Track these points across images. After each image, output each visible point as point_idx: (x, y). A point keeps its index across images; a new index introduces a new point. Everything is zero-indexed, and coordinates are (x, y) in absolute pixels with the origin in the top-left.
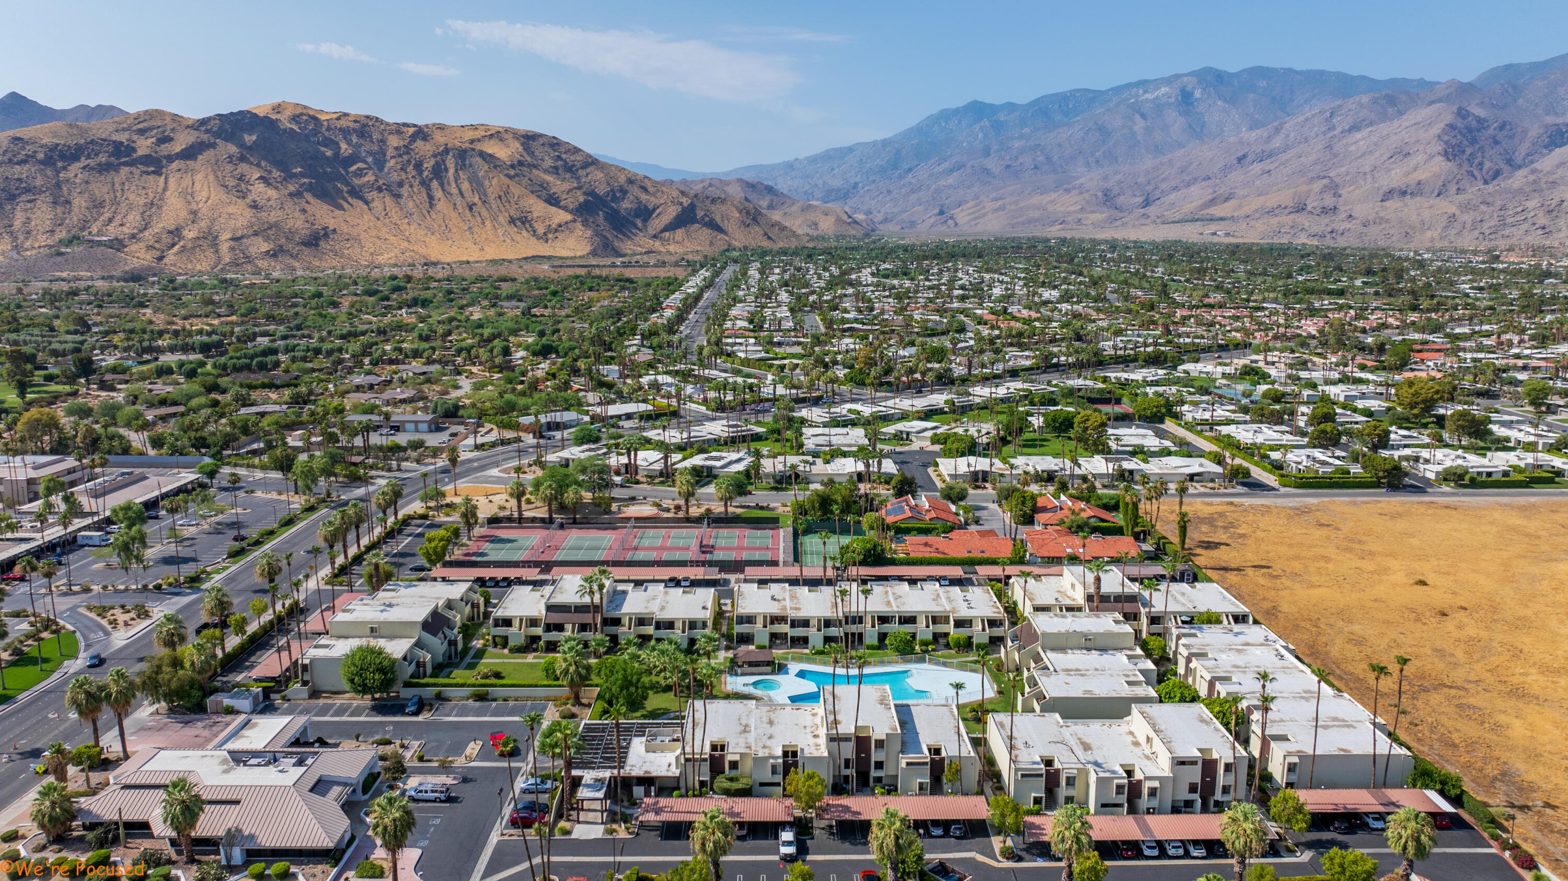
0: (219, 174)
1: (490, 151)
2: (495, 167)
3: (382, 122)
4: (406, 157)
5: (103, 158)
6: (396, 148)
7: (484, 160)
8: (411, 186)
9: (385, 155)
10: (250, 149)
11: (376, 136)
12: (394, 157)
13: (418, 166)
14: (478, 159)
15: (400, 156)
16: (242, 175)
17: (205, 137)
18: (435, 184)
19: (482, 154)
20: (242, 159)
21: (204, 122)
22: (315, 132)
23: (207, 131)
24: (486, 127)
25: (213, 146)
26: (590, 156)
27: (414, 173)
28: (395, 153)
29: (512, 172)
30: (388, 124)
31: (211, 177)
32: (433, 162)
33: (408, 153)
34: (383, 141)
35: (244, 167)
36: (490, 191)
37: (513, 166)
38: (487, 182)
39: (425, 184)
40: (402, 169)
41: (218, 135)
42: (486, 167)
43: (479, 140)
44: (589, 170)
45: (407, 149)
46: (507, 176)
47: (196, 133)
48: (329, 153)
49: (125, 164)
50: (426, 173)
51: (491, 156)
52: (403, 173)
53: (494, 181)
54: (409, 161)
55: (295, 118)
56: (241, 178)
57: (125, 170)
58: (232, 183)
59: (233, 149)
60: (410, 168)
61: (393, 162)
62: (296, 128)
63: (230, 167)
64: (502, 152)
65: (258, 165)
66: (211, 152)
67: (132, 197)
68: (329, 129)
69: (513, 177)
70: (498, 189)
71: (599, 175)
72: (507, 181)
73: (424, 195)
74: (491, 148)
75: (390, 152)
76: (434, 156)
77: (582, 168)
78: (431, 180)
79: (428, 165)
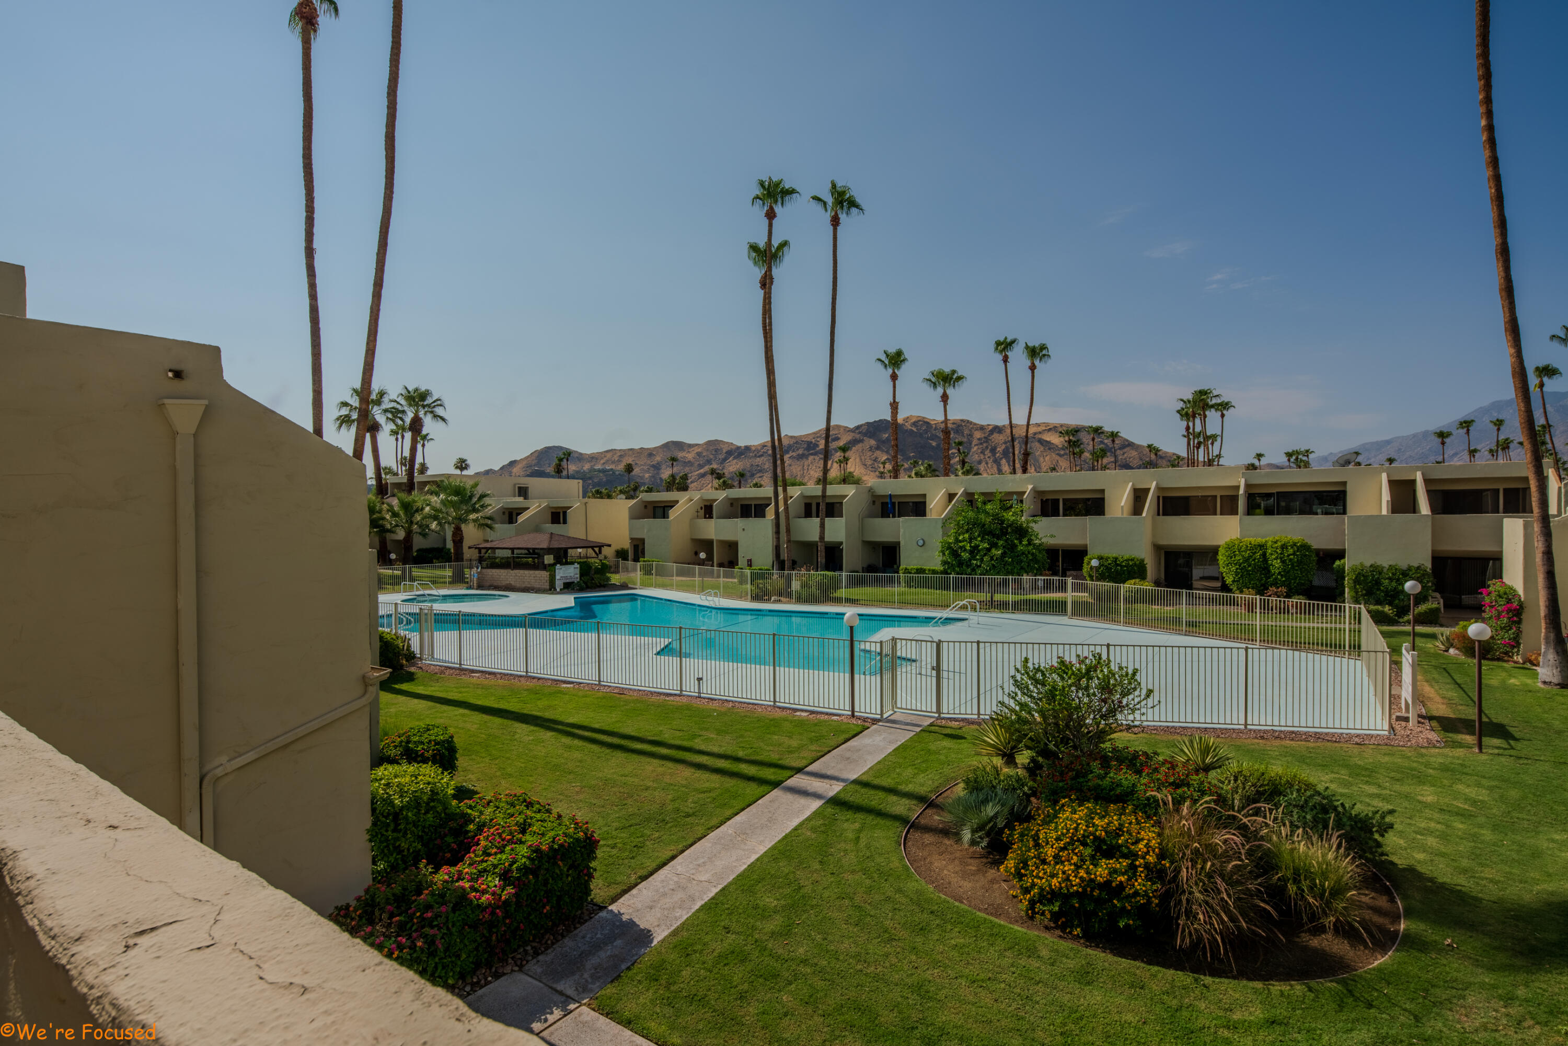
0: (863, 458)
1: (1048, 439)
2: (1050, 449)
3: (971, 423)
4: (985, 445)
5: (800, 452)
6: (979, 439)
7: (1042, 444)
8: (987, 463)
9: (971, 444)
10: (884, 442)
11: (966, 432)
12: (977, 445)
13: (993, 450)
14: (1037, 444)
15: (981, 444)
16: (876, 458)
17: (858, 436)
18: (1004, 461)
19: (1041, 441)
20: (878, 448)
21: (858, 427)
22: (926, 431)
23: (860, 433)
24: (1046, 424)
25: (861, 441)
26: (1127, 441)
27: (989, 455)
28: (977, 442)
29: (1062, 452)
30: (975, 424)
31: (858, 460)
32: (1003, 447)
33: (987, 442)
34: (971, 435)
35: (878, 453)
36: (1043, 465)
37: (1062, 449)
38: (1041, 459)
39: (997, 462)
40: (981, 452)
41: (865, 434)
42: (1042, 448)
43: (1040, 433)
44: (1125, 450)
45: (987, 439)
46: (1057, 454)
47: (853, 434)
48: (934, 444)
49: (812, 454)
50: (997, 455)
51: (1047, 441)
52: (982, 455)
53: (1047, 458)
54: (987, 447)
55: (915, 424)
56: (875, 460)
57: (811, 458)
58: (869, 462)
59: (873, 442)
60: (987, 452)
61: (976, 448)
62: (914, 429)
63: (869, 454)
64: (1056, 440)
65: (887, 452)
66: (860, 445)
67: (812, 473)
68: (936, 429)
69: (1063, 455)
70: (1049, 463)
71: (1134, 453)
72: (1058, 458)
73: (995, 469)
74: (1048, 437)
75: (975, 442)
76: (1005, 443)
77: (1120, 449)
78: (1001, 459)
79: (1000, 449)
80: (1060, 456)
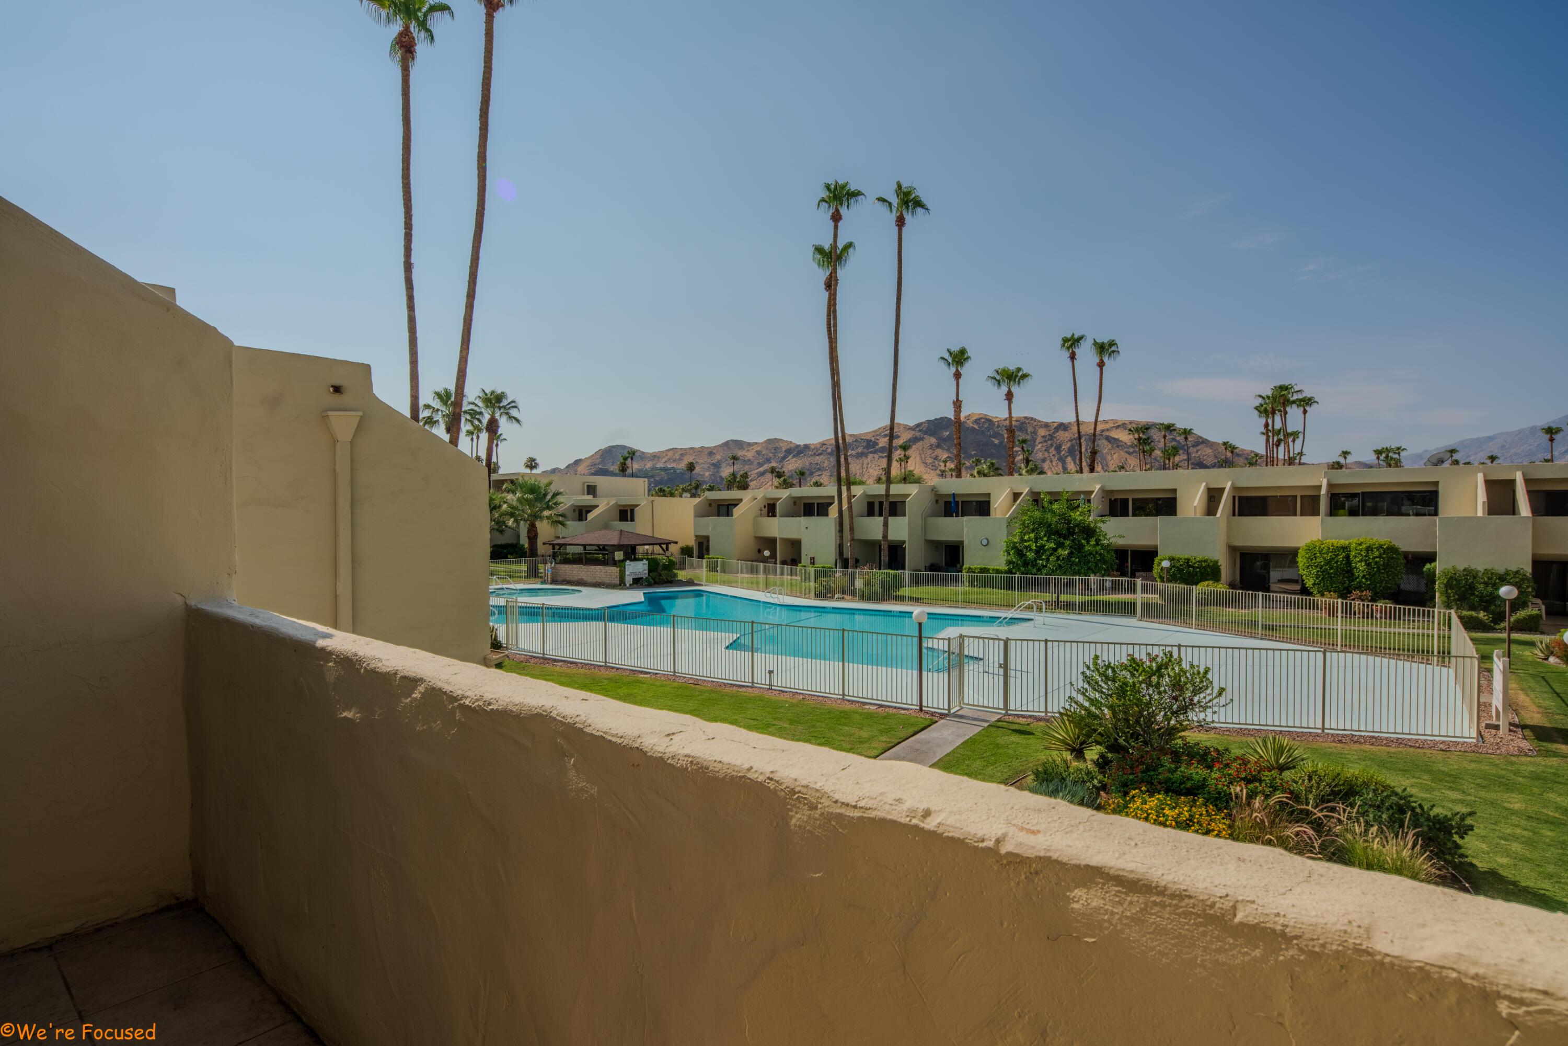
0: (923, 456)
1: (1116, 437)
2: (1118, 446)
3: (1035, 420)
4: (1049, 442)
5: (860, 450)
6: (1043, 437)
7: (1109, 441)
8: (1051, 461)
9: (1035, 442)
10: (944, 440)
11: (1030, 429)
12: (1041, 442)
13: (1058, 448)
14: (1104, 441)
15: (1046, 441)
16: (937, 456)
17: (918, 434)
18: (1069, 459)
19: (1108, 439)
20: (938, 446)
21: (918, 425)
22: (989, 429)
23: (920, 431)
24: (1115, 421)
25: (922, 439)
26: (1201, 438)
27: (1054, 452)
28: (1042, 440)
29: (1131, 450)
30: (1039, 421)
31: (918, 458)
32: (1069, 444)
33: (1051, 439)
34: (1035, 433)
35: (939, 451)
36: (1110, 463)
37: (1131, 446)
38: (1109, 457)
39: (1062, 460)
40: (1046, 450)
41: (926, 432)
42: (1110, 446)
43: (1108, 430)
44: (1199, 448)
45: (1051, 437)
46: (1126, 452)
47: (913, 432)
48: (996, 442)
49: (871, 453)
50: (1063, 453)
51: (1115, 439)
52: (1046, 453)
53: (1115, 456)
54: (1052, 445)
55: (977, 421)
56: (936, 458)
57: (870, 456)
58: (929, 461)
59: (933, 440)
60: (1052, 450)
61: (1040, 445)
62: (976, 427)
63: (930, 452)
64: (1125, 437)
65: (948, 450)
66: (921, 443)
67: (871, 471)
68: (998, 426)
69: (1132, 453)
70: (1118, 461)
71: (1208, 451)
72: (1127, 455)
73: (1060, 467)
74: (1115, 434)
75: (1039, 439)
76: (1071, 440)
77: (1193, 446)
78: (1066, 457)
79: (1065, 447)
80: (1130, 454)
